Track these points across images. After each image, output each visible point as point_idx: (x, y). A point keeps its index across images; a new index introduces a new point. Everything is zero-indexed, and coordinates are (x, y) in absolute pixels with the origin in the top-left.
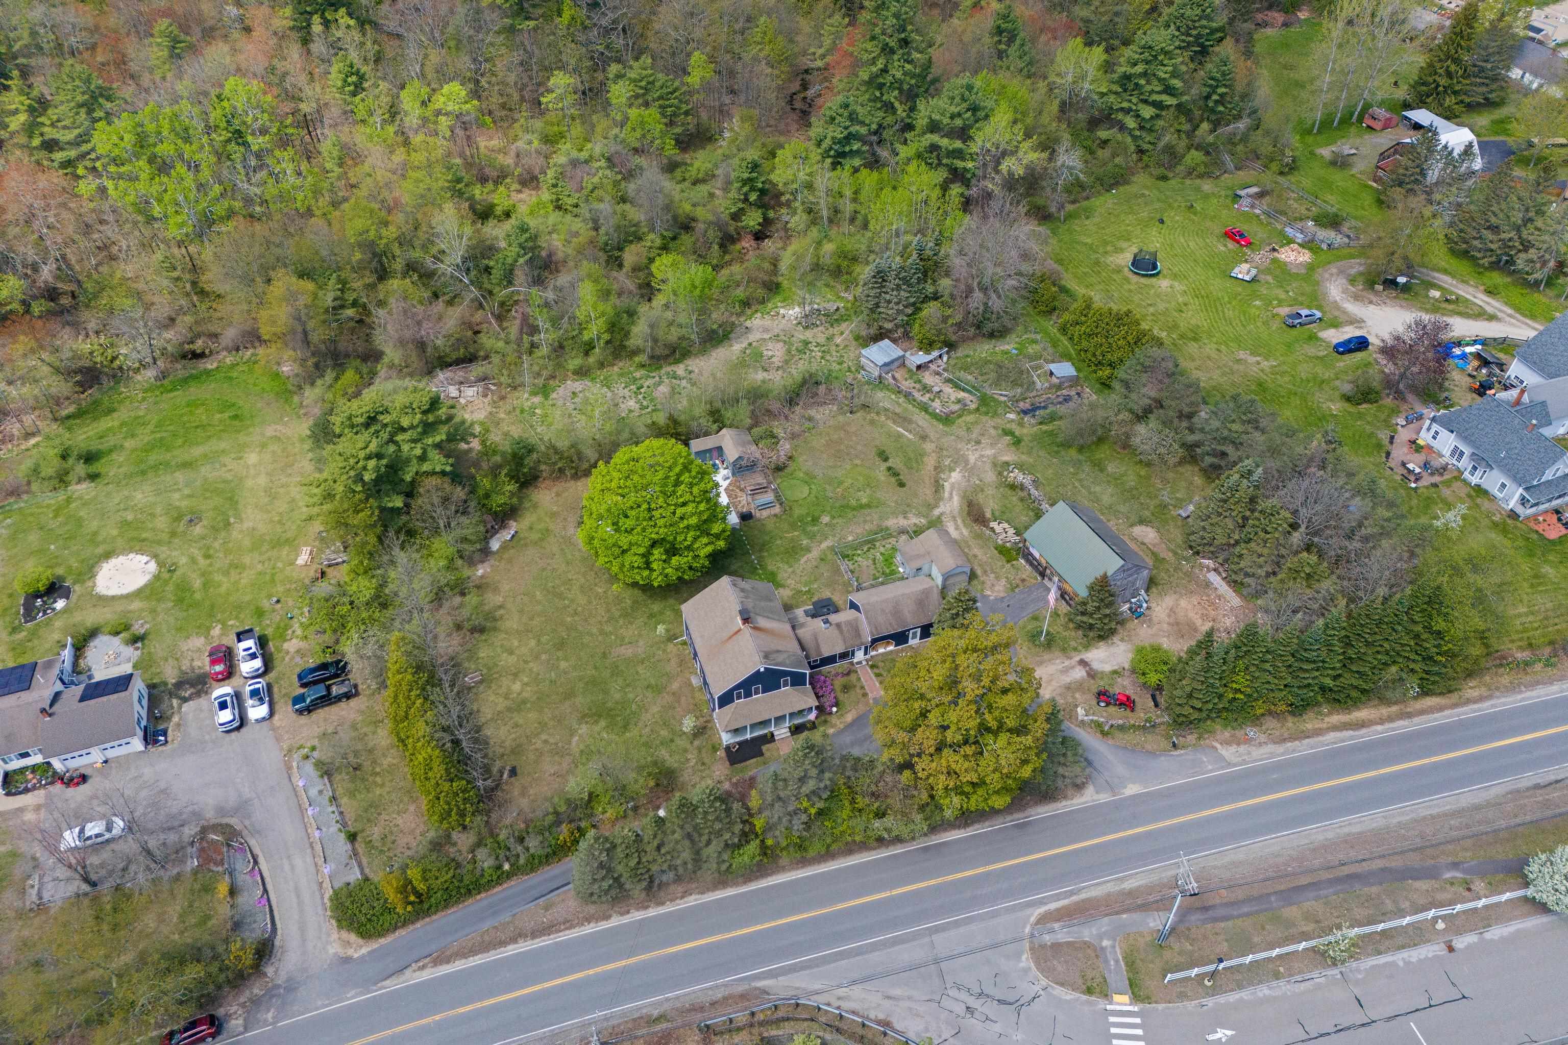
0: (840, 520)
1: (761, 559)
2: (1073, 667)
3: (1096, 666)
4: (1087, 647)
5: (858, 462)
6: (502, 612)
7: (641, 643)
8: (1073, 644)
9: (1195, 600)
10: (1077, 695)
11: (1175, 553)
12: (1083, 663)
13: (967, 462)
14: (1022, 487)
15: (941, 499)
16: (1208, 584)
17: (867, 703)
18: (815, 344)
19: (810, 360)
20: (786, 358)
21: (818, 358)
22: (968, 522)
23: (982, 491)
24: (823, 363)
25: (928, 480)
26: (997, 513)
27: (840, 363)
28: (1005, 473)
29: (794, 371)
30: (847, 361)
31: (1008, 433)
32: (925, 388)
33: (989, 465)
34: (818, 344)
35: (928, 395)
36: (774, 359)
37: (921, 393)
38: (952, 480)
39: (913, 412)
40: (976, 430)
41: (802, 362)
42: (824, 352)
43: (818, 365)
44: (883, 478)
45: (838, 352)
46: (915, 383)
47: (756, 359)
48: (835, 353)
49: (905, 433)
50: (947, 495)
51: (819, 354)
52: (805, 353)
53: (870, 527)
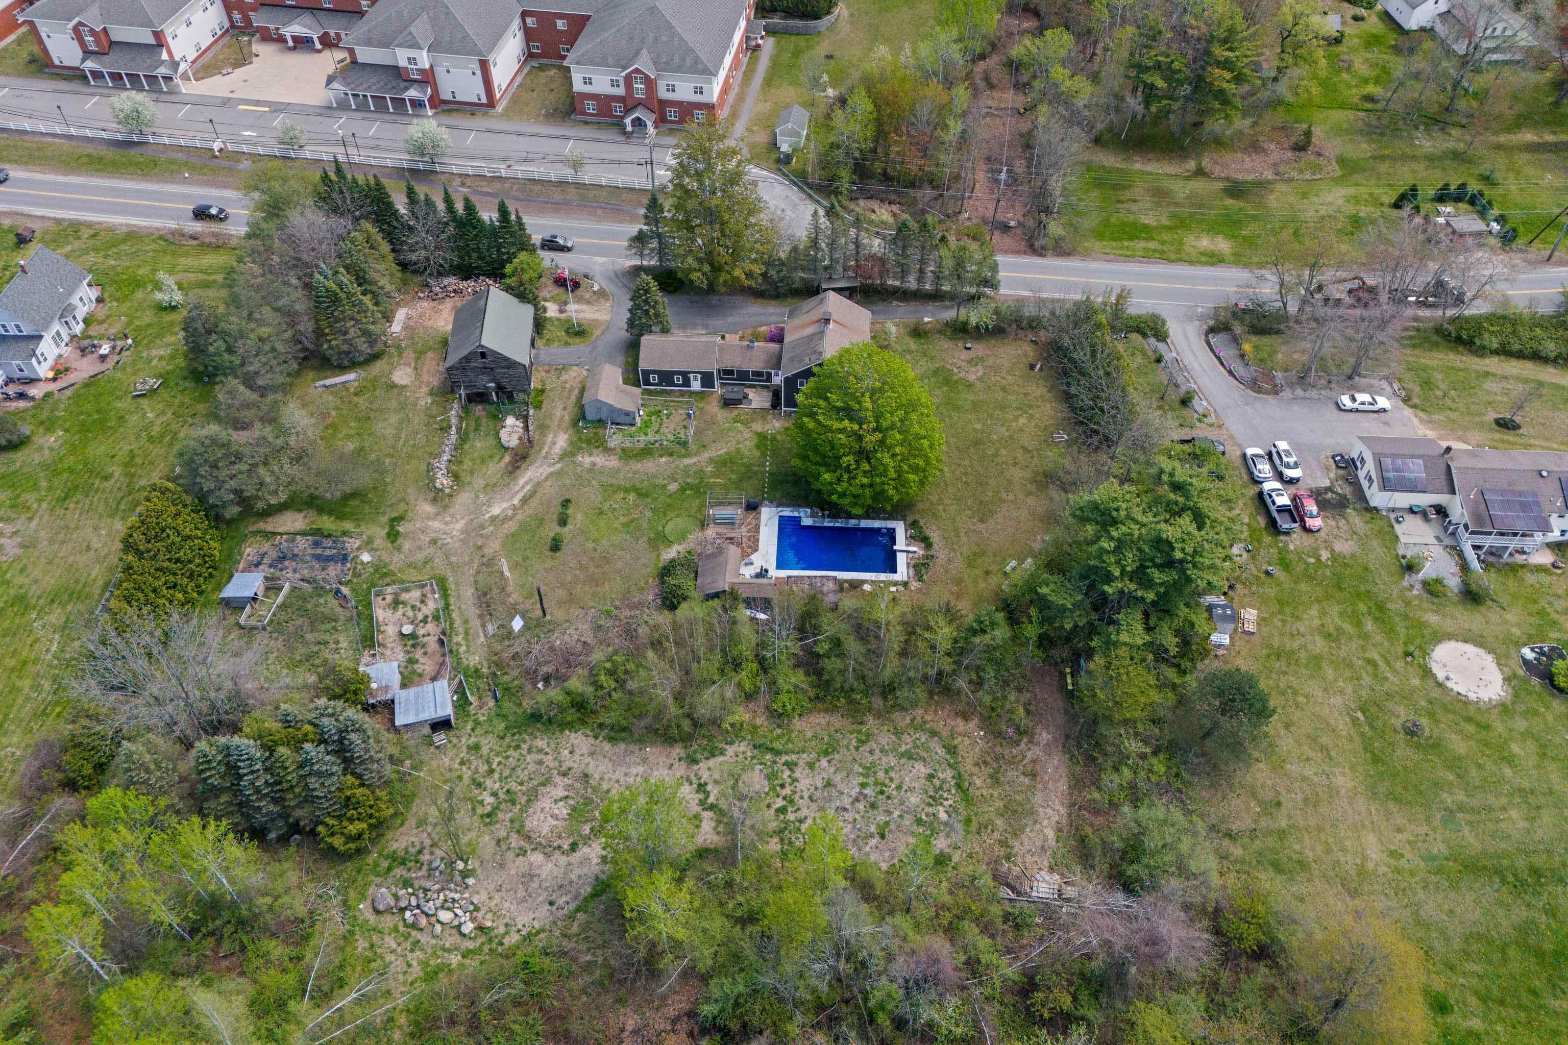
0: (660, 482)
5: (589, 545)
6: (1030, 488)
9: (428, 324)
11: (400, 354)
13: (469, 523)
15: (538, 483)
16: (406, 327)
18: (479, 811)
19: (510, 776)
20: (542, 789)
21: (496, 776)
22: (536, 448)
23: (486, 486)
24: (497, 760)
25: (534, 503)
26: (496, 459)
27: (476, 747)
28: (447, 491)
29: (549, 760)
30: (464, 749)
31: (393, 536)
32: (413, 646)
33: (451, 511)
34: (474, 809)
35: (421, 632)
36: (561, 793)
37: (425, 640)
38: (505, 505)
39: (461, 614)
40: (420, 556)
41: (523, 776)
42: (479, 785)
43: (507, 757)
44: (579, 516)
45: (460, 778)
46: (417, 662)
47: (586, 804)
48: (466, 777)
49: (505, 569)
50: (528, 487)
51: (489, 783)
52: (508, 791)
53: (636, 466)
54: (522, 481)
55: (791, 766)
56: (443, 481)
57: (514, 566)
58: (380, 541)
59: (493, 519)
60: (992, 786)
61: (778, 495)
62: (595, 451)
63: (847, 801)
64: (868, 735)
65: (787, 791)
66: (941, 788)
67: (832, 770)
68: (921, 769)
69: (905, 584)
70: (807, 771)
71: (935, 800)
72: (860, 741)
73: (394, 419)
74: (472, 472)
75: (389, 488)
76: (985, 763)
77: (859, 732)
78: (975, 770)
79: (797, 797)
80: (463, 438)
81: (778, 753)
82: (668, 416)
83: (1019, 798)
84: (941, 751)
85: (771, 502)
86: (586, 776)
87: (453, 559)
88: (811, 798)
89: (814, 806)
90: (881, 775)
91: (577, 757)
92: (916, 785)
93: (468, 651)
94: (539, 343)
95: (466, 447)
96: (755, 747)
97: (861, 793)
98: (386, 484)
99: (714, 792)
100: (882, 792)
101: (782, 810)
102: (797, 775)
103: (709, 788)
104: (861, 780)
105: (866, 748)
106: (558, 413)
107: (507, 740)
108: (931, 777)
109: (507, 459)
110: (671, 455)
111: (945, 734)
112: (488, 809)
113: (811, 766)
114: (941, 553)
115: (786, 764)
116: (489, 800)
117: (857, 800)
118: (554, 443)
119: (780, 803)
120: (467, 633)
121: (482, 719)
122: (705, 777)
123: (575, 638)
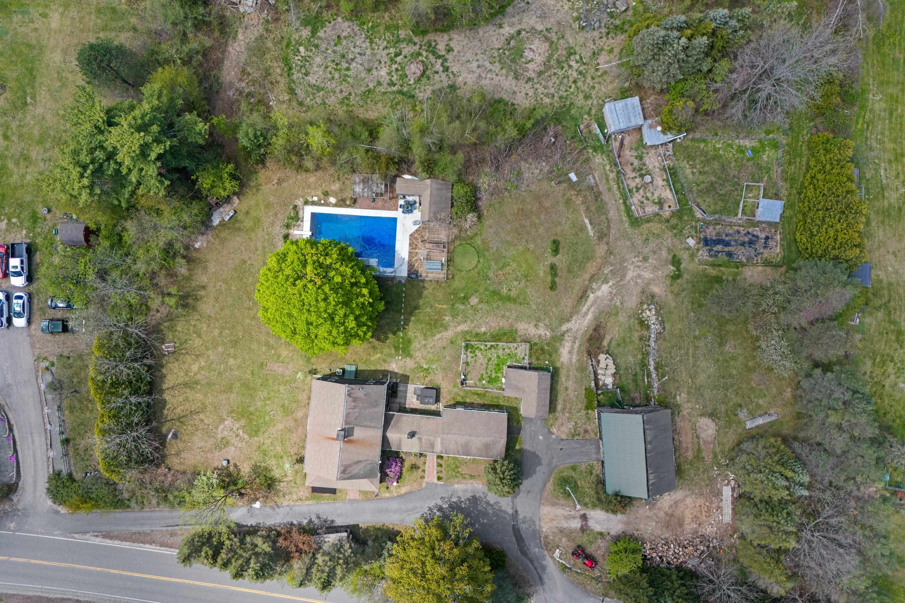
0: (484, 306)
1: (407, 322)
2: (574, 518)
3: (591, 524)
4: (594, 506)
5: (532, 246)
6: (202, 293)
7: (290, 366)
8: (587, 500)
9: (700, 501)
10: (564, 540)
11: (715, 456)
12: (584, 517)
13: (623, 277)
14: (648, 327)
15: (577, 312)
16: (719, 494)
17: (421, 484)
18: (578, 57)
19: (563, 79)
20: (542, 68)
21: (571, 79)
22: (583, 348)
23: (616, 314)
24: (572, 90)
25: (577, 290)
26: (614, 343)
27: (587, 97)
28: (645, 306)
29: (541, 89)
30: (594, 97)
31: (676, 262)
32: (641, 169)
33: (639, 289)
34: (581, 58)
35: (638, 180)
36: (530, 66)
37: (633, 175)
38: (599, 293)
39: (614, 195)
40: (652, 245)
41: (554, 79)
42: (580, 73)
43: (566, 91)
44: (542, 274)
45: (593, 78)
46: (636, 157)
47: (514, 58)
48: (590, 79)
49: (589, 227)
50: (584, 309)
51: (575, 74)
52: (562, 68)
53: (504, 324)
54: (590, 316)
55: (392, 84)
56: (650, 315)
57: (583, 228)
58: (685, 256)
59: (606, 281)
60: (270, 67)
61: (394, 289)
62: (536, 340)
63: (359, 59)
64: (342, 103)
65: (394, 67)
66: (301, 67)
67: (366, 80)
68: (312, 79)
69: (306, 203)
70: (381, 80)
71: (305, 59)
72: (348, 99)
73: (702, 378)
74: (630, 329)
75: (690, 307)
76: (272, 83)
77: (348, 105)
78: (279, 78)
79: (389, 63)
80: (644, 365)
81: (400, 92)
82: (481, 379)
83: (254, 59)
84: (298, 91)
85: (400, 282)
86: (516, 78)
87: (628, 243)
88: (380, 62)
89: (378, 57)
90: (337, 76)
91: (524, 91)
92: (316, 69)
93: (604, 166)
94: (597, 469)
95: (640, 357)
96: (413, 97)
97: (350, 64)
98: (693, 310)
99: (438, 67)
100: (337, 64)
101: (397, 55)
102: (388, 78)
103: (441, 69)
104: (349, 73)
105: (344, 94)
106: (570, 384)
107: (568, 103)
108: (307, 74)
109: (605, 343)
110: (477, 335)
111: (294, 103)
112: (572, 58)
113: (379, 83)
114: (279, 231)
115: (394, 85)
116: (573, 63)
117: (352, 60)
118: (570, 352)
119: (399, 59)
120: (607, 180)
121: (586, 116)
122: (444, 75)
123: (533, 167)
